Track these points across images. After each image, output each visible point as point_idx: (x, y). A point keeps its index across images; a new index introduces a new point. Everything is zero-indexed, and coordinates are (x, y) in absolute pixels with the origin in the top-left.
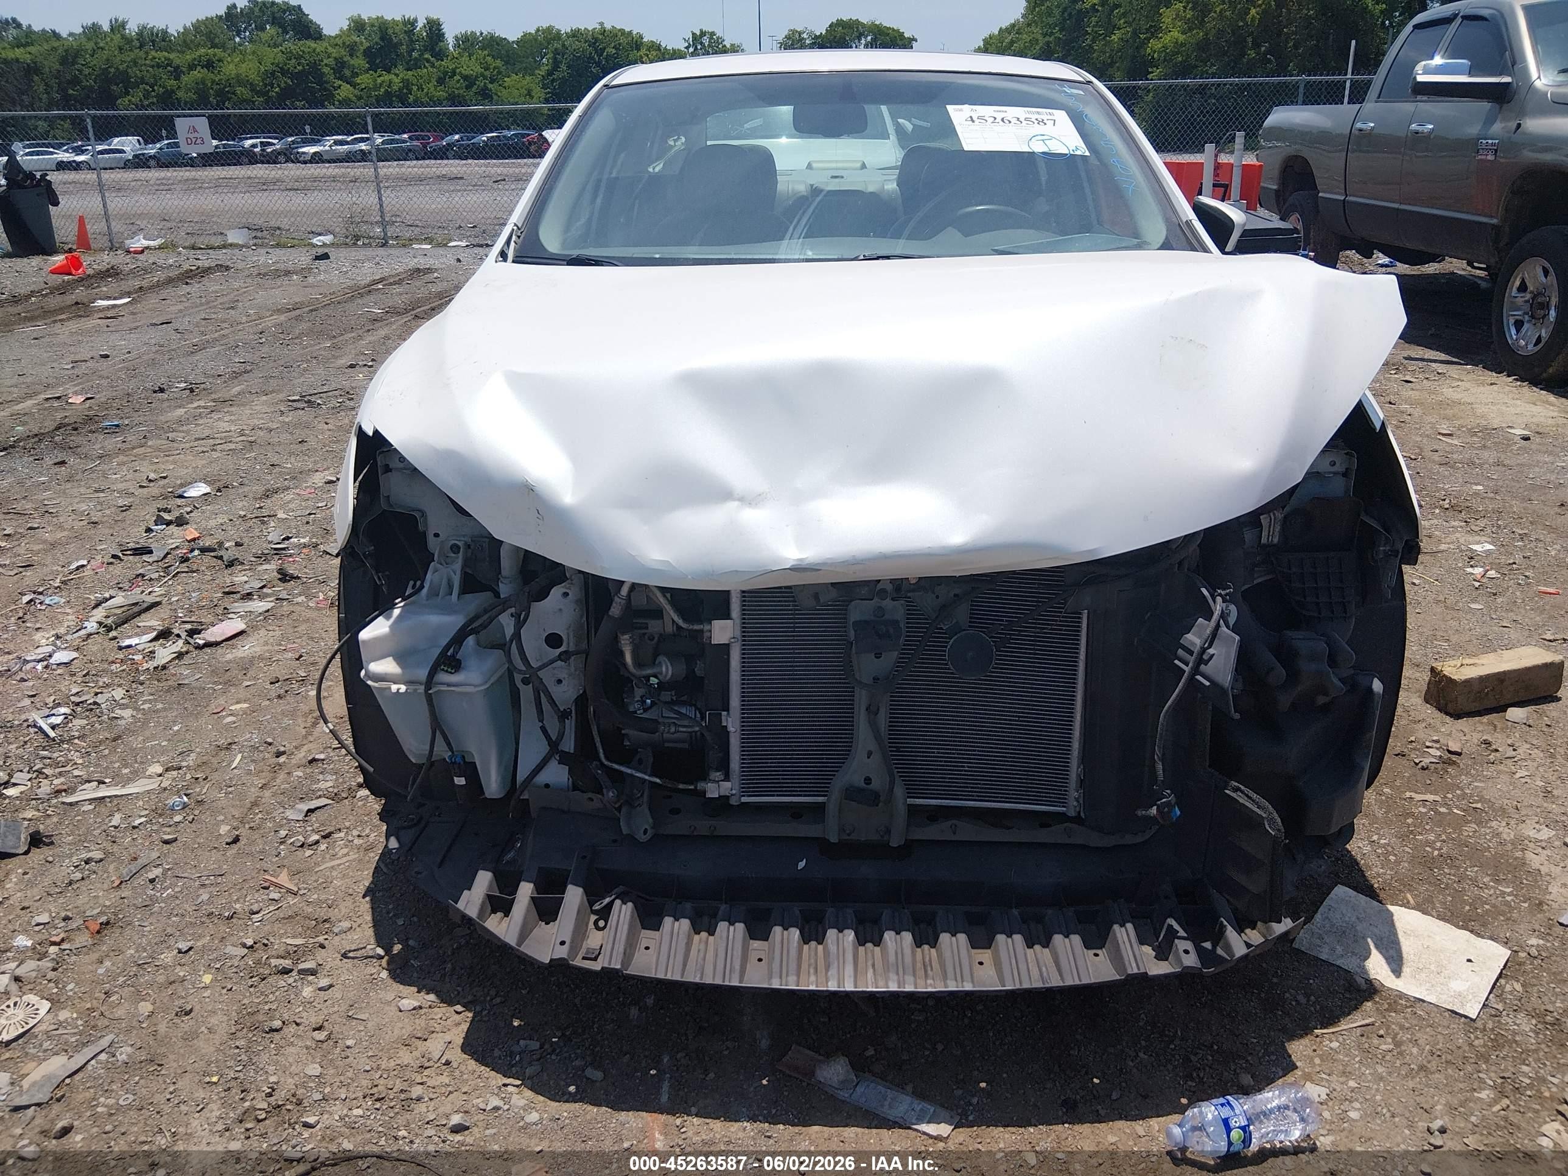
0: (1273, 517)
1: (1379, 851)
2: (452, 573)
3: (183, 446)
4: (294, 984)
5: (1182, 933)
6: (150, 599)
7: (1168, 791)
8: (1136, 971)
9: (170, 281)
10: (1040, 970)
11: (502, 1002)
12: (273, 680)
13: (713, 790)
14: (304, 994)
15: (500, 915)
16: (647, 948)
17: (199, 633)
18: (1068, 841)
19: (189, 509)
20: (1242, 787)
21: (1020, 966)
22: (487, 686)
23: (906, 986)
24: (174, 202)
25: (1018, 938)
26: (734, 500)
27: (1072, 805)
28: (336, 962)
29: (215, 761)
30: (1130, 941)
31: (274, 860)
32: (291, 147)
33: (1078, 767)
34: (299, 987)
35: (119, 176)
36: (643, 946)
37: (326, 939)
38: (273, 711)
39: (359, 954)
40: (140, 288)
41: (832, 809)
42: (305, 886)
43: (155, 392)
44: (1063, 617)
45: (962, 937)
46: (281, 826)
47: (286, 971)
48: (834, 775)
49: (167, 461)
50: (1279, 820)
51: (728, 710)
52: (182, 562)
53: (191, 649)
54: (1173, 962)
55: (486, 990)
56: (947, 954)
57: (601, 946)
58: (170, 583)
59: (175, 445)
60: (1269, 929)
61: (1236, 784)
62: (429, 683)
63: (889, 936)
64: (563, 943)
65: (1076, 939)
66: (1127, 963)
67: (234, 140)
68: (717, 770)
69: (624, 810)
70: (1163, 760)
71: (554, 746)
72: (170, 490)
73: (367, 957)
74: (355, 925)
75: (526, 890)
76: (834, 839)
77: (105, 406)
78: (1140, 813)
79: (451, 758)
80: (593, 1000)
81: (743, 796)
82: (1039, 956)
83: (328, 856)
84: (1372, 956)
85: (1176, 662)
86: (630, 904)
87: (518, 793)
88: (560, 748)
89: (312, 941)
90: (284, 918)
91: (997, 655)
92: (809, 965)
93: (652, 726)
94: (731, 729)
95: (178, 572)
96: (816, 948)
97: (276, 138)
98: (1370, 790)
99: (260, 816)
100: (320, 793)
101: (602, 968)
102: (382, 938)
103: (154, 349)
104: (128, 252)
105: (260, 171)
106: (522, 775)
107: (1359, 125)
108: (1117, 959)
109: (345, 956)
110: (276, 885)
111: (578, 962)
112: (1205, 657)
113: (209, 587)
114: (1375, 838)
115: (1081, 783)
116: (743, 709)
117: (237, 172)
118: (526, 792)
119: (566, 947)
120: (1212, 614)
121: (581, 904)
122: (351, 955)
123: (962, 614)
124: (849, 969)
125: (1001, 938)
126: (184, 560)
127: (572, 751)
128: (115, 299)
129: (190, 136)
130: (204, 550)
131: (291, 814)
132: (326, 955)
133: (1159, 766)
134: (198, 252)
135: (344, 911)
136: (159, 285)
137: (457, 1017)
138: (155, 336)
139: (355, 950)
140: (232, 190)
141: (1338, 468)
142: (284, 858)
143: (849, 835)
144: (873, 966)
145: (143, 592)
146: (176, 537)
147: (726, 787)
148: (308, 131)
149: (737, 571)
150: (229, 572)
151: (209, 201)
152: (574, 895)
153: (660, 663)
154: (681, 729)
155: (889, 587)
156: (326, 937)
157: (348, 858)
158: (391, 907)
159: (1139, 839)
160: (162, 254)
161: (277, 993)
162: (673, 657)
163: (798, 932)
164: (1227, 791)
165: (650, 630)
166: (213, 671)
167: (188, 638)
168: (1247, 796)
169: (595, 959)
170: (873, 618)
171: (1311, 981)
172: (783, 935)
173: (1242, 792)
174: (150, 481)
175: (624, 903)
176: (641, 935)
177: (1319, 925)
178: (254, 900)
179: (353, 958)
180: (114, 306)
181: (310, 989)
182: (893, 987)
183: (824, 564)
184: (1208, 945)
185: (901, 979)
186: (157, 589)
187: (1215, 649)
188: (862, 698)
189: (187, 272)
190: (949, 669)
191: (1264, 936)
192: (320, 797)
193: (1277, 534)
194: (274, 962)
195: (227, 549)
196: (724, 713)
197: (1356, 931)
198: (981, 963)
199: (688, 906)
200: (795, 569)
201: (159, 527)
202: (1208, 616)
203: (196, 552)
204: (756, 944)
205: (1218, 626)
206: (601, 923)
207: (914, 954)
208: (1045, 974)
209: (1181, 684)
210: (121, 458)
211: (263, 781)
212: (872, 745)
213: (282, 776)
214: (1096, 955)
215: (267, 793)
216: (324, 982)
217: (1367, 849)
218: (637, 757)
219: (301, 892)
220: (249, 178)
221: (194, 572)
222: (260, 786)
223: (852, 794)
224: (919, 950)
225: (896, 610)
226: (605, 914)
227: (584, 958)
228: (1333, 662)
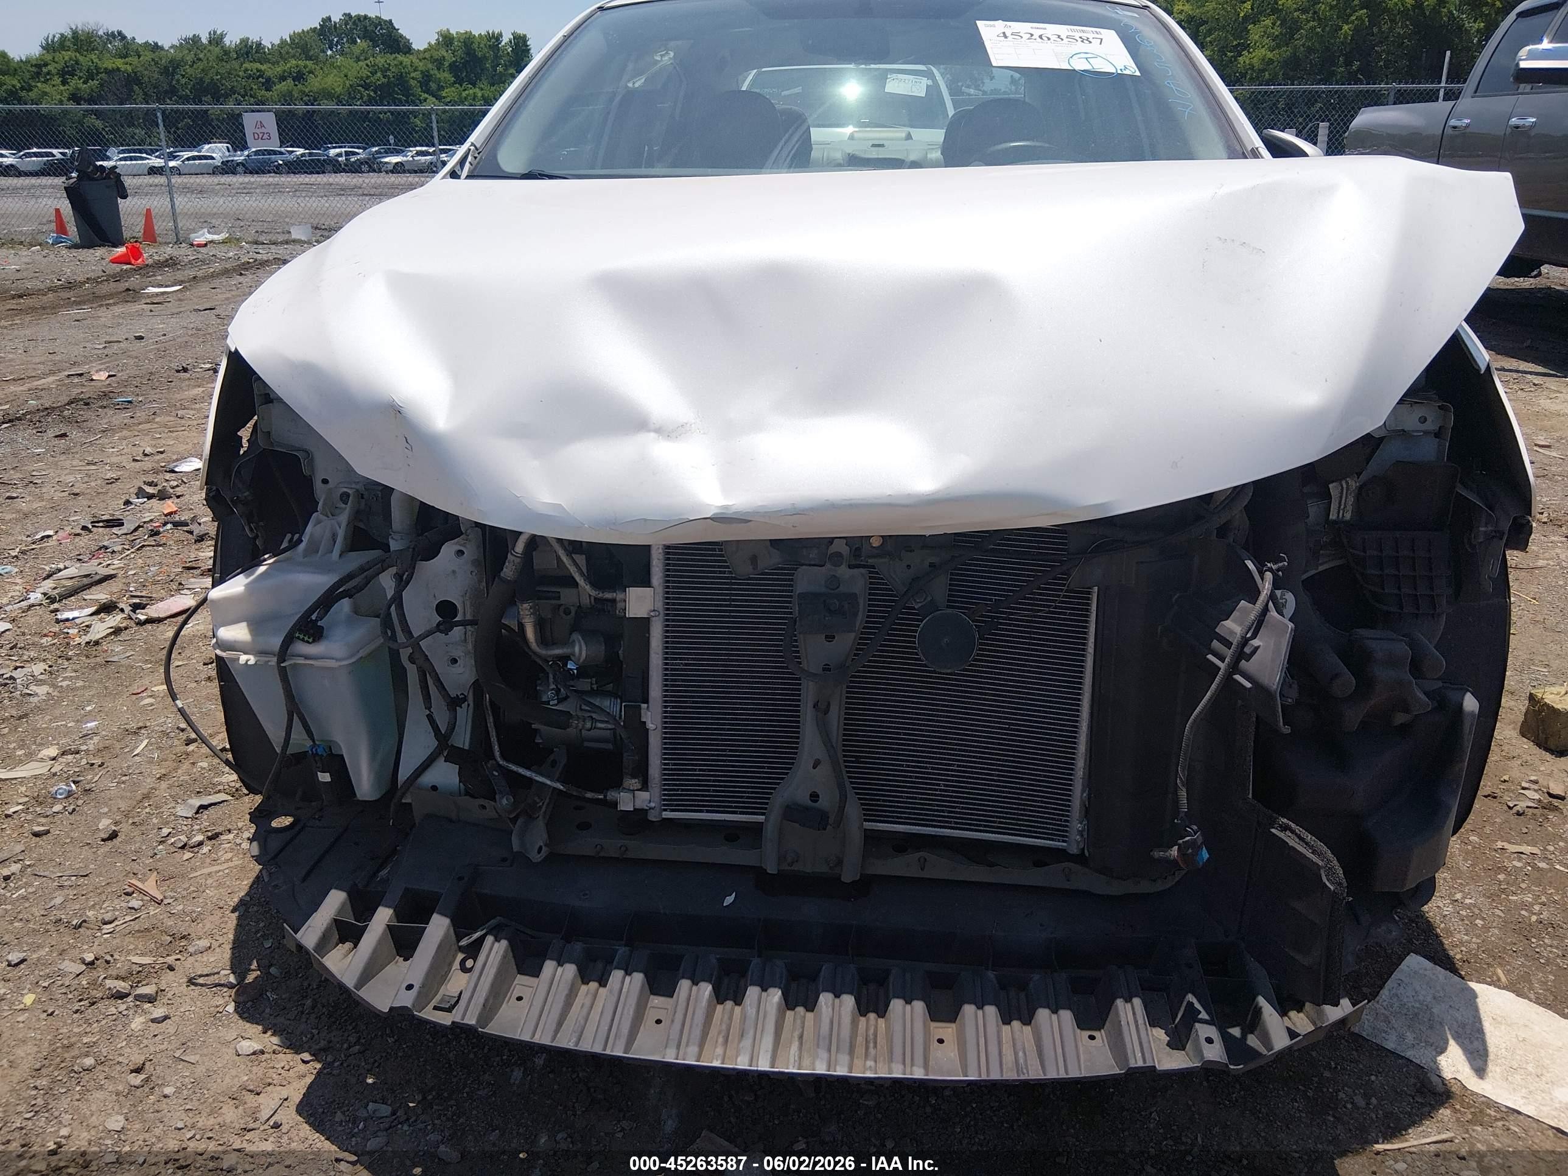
0: (1345, 486)
1: (1463, 913)
2: (338, 528)
3: (190, 423)
4: (125, 1013)
5: (1204, 1015)
6: (104, 572)
7: (1195, 827)
8: (1140, 1064)
9: (226, 272)
10: (1016, 1054)
11: (359, 1052)
12: (207, 661)
13: (626, 802)
14: (133, 1026)
15: (348, 945)
16: (520, 999)
17: (143, 608)
18: (1067, 886)
19: (175, 483)
20: (1293, 825)
21: (989, 1048)
22: (353, 660)
23: (838, 1068)
24: (249, 204)
25: (991, 1010)
26: (649, 431)
27: (1074, 840)
28: (181, 988)
29: (118, 746)
30: (1136, 1022)
31: (147, 862)
32: (374, 157)
33: (1083, 791)
34: (131, 1017)
35: (204, 181)
36: (516, 994)
37: (179, 959)
38: (197, 694)
39: (210, 980)
40: (194, 278)
41: (770, 831)
42: (172, 894)
43: (178, 371)
44: (1065, 596)
45: (919, 1006)
46: (167, 823)
47: (121, 996)
48: (774, 789)
49: (169, 437)
50: (1340, 872)
51: (646, 701)
52: (151, 536)
53: (132, 624)
54: (1191, 1054)
55: (346, 1034)
56: (897, 1028)
57: (461, 993)
58: (132, 556)
59: (183, 422)
60: (1321, 1015)
61: (1285, 821)
62: (283, 653)
63: (825, 999)
64: (410, 987)
65: (1066, 1015)
66: (1129, 1052)
67: (319, 149)
68: (633, 777)
69: (519, 822)
70: (1189, 785)
71: (443, 739)
72: (163, 464)
73: (216, 985)
74: (215, 944)
75: (383, 916)
76: (772, 869)
77: (125, 383)
78: (1158, 854)
79: (312, 747)
80: (472, 1056)
81: (665, 810)
82: (1017, 1034)
83: (208, 860)
84: (1449, 1048)
85: (1210, 657)
86: (504, 943)
87: (399, 794)
88: (450, 743)
89: (161, 960)
90: (138, 931)
91: (981, 644)
92: (719, 1033)
93: (562, 720)
94: (650, 726)
95: (144, 546)
96: (733, 1010)
97: (358, 148)
98: (1454, 838)
99: (147, 810)
100: (221, 787)
101: (453, 1023)
102: (238, 965)
103: (190, 332)
104: (192, 245)
105: (342, 179)
106: (404, 772)
107: (1453, 122)
108: (1118, 1046)
109: (191, 982)
110: (141, 892)
111: (429, 1014)
112: (1247, 650)
113: (172, 562)
114: (1458, 896)
115: (1087, 811)
116: (666, 701)
117: (319, 179)
118: (408, 795)
119: (413, 993)
120: (1259, 593)
121: (446, 936)
122: (201, 981)
123: (939, 589)
124: (767, 1042)
125: (969, 1009)
126: (154, 533)
127: (467, 747)
128: (166, 286)
129: (258, 131)
130: (177, 524)
131: (181, 810)
132: (173, 978)
133: (1183, 793)
134: (260, 246)
135: (208, 926)
136: (213, 276)
137: (303, 1068)
138: (196, 320)
139: (207, 975)
140: (310, 194)
141: (1431, 426)
142: (159, 860)
143: (791, 865)
144: (801, 1037)
145: (100, 564)
146: (157, 510)
147: (643, 799)
148: (392, 141)
149: (645, 520)
150: (197, 547)
151: (285, 204)
152: (438, 927)
153: (574, 641)
154: (599, 725)
155: (845, 550)
156: (179, 956)
157: (230, 864)
158: (262, 925)
159: (1159, 886)
160: (224, 248)
161: (104, 1022)
162: (589, 635)
163: (710, 987)
164: (1273, 830)
165: (562, 601)
166: (147, 649)
167: (131, 613)
168: (1299, 837)
169: (449, 1010)
170: (823, 590)
171: (1373, 1078)
172: (691, 990)
173: (1293, 832)
174: (146, 455)
175: (497, 940)
176: (516, 982)
177: (1385, 1004)
178: (112, 907)
179: (202, 985)
180: (163, 293)
181: (142, 1019)
182: (821, 1069)
183: (755, 513)
184: (1236, 1032)
185: (833, 1058)
186: (116, 562)
187: (1261, 641)
188: (809, 692)
189: (243, 264)
190: (919, 659)
191: (1314, 1023)
192: (219, 791)
193: (1349, 508)
194: (109, 983)
195: (200, 524)
196: (644, 706)
197: (1432, 1013)
198: (941, 1041)
199: (578, 947)
200: (721, 519)
201: (140, 500)
202: (1253, 597)
203: (169, 526)
204: (656, 1001)
205: (1265, 610)
206: (469, 963)
207: (854, 1024)
208: (1021, 1061)
209: (1214, 686)
210: (125, 433)
211: (163, 771)
212: (820, 753)
213: (186, 765)
214: (1092, 1038)
215: (164, 785)
216: (158, 1012)
217: (1448, 910)
218: (552, 757)
219: (166, 901)
220: (331, 184)
221: (160, 546)
222: (158, 776)
223: (794, 813)
224: (863, 1019)
225: (855, 581)
226: (473, 951)
227: (435, 1008)
228: (1416, 668)
